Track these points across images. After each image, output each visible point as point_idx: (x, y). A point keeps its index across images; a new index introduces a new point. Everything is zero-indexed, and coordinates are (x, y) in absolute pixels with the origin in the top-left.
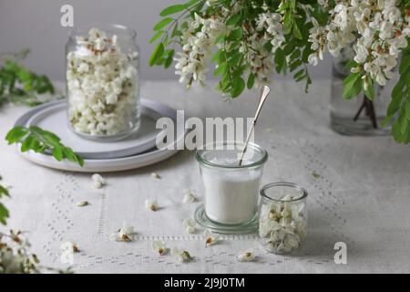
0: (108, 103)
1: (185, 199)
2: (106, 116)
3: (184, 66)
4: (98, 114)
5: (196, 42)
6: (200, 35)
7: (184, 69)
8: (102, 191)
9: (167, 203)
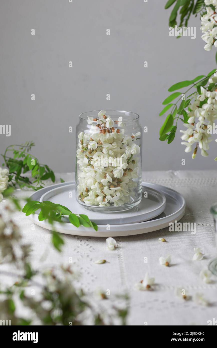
0: (115, 177)
1: (195, 257)
2: (113, 189)
3: (190, 136)
4: (106, 188)
5: (203, 113)
6: (206, 107)
7: (190, 140)
8: (116, 252)
9: (178, 260)
